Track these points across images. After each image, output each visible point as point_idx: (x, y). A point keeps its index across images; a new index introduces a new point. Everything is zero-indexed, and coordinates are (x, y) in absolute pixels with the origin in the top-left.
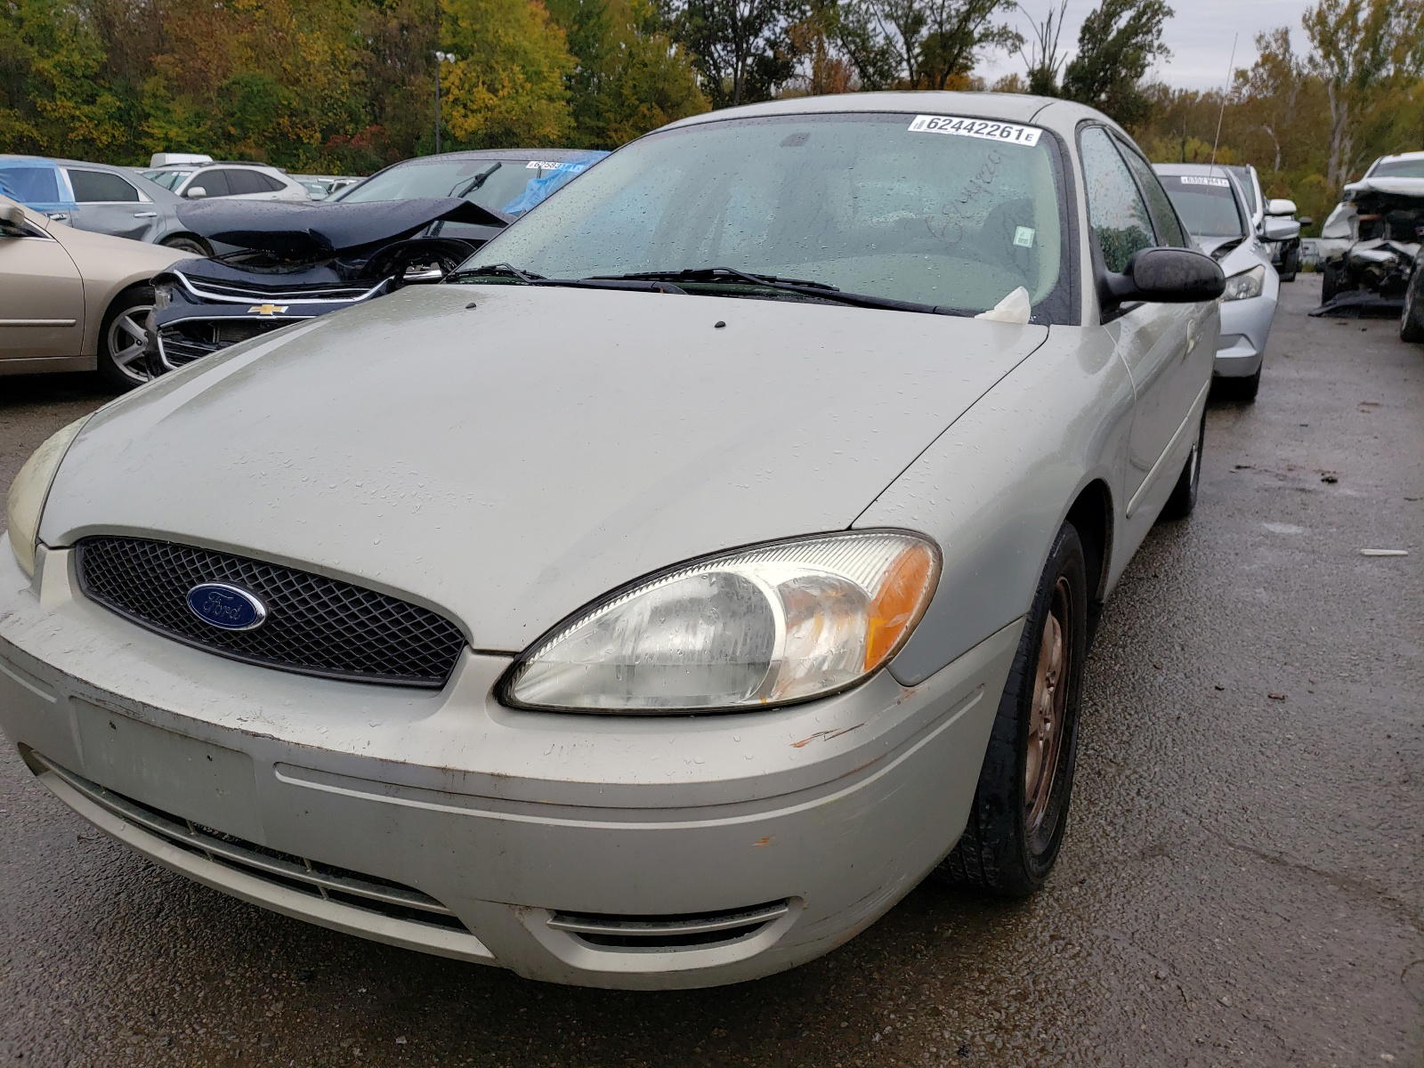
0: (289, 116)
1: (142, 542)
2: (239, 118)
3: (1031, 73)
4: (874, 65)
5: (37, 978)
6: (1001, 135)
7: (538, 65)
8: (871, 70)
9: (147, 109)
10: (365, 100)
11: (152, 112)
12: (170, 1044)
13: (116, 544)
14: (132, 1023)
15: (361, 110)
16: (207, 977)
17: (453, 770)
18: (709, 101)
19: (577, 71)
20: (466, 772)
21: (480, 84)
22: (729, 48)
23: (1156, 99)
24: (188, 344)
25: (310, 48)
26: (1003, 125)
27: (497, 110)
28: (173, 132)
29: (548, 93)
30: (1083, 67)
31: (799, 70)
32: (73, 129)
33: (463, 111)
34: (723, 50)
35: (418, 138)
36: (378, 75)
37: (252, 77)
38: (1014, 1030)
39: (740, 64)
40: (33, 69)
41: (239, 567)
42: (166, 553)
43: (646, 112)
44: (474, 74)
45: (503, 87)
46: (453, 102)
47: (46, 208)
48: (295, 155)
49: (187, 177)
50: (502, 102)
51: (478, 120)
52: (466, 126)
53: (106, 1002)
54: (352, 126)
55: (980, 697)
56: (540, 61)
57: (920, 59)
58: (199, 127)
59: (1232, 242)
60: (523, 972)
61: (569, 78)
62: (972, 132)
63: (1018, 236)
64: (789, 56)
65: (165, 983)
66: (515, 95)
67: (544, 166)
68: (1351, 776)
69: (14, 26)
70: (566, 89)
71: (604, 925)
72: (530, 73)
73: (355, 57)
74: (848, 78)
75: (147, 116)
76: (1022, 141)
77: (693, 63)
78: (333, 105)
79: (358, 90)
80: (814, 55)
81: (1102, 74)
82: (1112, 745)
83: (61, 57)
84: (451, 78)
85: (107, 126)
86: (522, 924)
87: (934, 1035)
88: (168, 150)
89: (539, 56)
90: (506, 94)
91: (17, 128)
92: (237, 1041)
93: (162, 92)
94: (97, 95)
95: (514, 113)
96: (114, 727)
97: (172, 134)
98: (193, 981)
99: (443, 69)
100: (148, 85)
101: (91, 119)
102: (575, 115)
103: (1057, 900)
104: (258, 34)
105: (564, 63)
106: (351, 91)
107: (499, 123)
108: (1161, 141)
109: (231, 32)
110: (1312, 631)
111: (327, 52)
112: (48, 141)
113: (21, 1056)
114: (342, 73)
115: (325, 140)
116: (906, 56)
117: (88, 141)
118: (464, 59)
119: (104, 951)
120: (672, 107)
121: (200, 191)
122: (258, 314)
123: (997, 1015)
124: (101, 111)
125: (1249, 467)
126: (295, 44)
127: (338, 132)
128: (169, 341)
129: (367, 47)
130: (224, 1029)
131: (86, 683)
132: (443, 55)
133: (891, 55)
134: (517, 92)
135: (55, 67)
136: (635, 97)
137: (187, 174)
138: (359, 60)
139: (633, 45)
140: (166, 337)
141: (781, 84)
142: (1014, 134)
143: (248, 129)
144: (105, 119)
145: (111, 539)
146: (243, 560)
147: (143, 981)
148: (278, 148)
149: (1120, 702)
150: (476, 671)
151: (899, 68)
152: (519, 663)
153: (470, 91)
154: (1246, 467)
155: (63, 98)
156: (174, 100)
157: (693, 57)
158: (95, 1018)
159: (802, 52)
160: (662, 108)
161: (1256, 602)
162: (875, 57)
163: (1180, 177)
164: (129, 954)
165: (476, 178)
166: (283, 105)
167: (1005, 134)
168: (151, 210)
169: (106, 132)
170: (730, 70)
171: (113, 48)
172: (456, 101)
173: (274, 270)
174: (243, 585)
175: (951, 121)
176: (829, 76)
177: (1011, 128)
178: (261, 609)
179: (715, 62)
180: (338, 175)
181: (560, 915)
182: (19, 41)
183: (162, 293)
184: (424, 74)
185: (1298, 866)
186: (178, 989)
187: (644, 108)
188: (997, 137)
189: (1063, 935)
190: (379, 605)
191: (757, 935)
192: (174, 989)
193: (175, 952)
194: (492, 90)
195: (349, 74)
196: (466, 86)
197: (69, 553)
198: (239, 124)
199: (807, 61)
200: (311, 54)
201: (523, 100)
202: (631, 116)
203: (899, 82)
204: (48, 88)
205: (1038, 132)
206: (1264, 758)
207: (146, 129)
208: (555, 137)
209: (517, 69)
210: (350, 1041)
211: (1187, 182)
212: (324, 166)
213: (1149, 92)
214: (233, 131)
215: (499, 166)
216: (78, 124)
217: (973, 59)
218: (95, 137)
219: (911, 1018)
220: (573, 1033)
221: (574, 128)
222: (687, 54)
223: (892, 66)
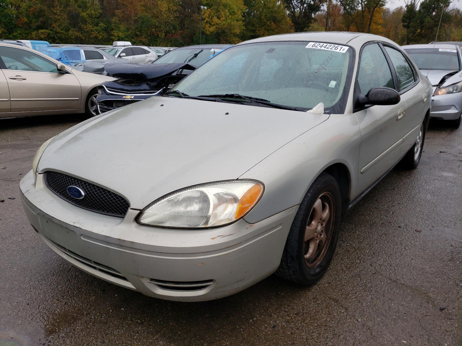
0: (155, 28)
1: (59, 174)
2: (140, 29)
3: (407, 6)
4: (349, 5)
5: (36, 285)
6: (335, 49)
7: (234, 9)
8: (348, 7)
9: (113, 27)
10: (178, 22)
11: (114, 28)
12: (65, 304)
13: (53, 173)
14: (57, 298)
15: (177, 25)
16: (78, 288)
17: (121, 240)
18: (290, 20)
19: (247, 11)
20: (124, 240)
21: (215, 16)
22: (298, 2)
23: (455, 14)
24: (106, 107)
25: (162, 6)
26: (336, 45)
27: (220, 24)
28: (120, 34)
29: (237, 19)
30: (426, 3)
31: (322, 8)
32: (92, 34)
33: (209, 25)
34: (296, 2)
35: (195, 34)
36: (183, 14)
37: (144, 16)
38: (291, 322)
39: (302, 7)
40: (81, 16)
41: (79, 182)
42: (63, 177)
43: (269, 24)
44: (213, 13)
45: (222, 17)
46: (206, 22)
47: (76, 62)
48: (156, 41)
49: (120, 50)
50: (222, 22)
51: (214, 28)
52: (210, 30)
53: (52, 292)
54: (174, 31)
55: (280, 228)
56: (234, 8)
57: (366, 3)
58: (128, 32)
59: (453, 73)
60: (144, 293)
61: (244, 13)
62: (326, 48)
63: (331, 84)
64: (319, 3)
65: (67, 289)
66: (226, 20)
67: (216, 50)
68: (432, 258)
69: (75, 2)
70: (243, 17)
71: (162, 283)
72: (231, 12)
73: (176, 9)
74: (340, 10)
75: (113, 29)
76: (341, 51)
77: (285, 7)
78: (168, 24)
79: (176, 19)
80: (327, 3)
81: (433, 6)
82: (356, 243)
83: (88, 12)
84: (206, 14)
85: (101, 33)
86: (141, 281)
87: (268, 322)
88: (119, 40)
89: (234, 6)
90: (223, 19)
91: (76, 34)
92: (82, 305)
93: (117, 21)
94: (98, 23)
95: (225, 25)
96: (48, 222)
97: (120, 35)
98: (74, 289)
99: (203, 11)
100: (114, 20)
101: (97, 31)
102: (245, 25)
103: (319, 288)
104: (146, 2)
105: (242, 8)
106: (174, 19)
107: (220, 29)
108: (456, 29)
109: (138, 2)
110: (441, 210)
111: (167, 7)
112: (84, 38)
113: (28, 304)
114: (171, 14)
115: (166, 35)
116: (360, 2)
117: (96, 37)
118: (210, 8)
119: (54, 279)
120: (278, 22)
121: (124, 54)
122: (125, 98)
123: (288, 318)
124: (100, 28)
125: (445, 152)
126: (157, 5)
127: (170, 33)
128: (101, 106)
129: (180, 5)
130: (79, 302)
131: (41, 210)
132: (203, 7)
133: (355, 2)
134: (227, 18)
135: (87, 14)
136: (266, 19)
137: (120, 49)
138: (177, 9)
139: (265, 2)
140: (100, 105)
141: (316, 13)
142: (339, 48)
143: (143, 32)
144: (101, 31)
145: (53, 172)
146: (80, 180)
147: (62, 287)
148: (151, 39)
149: (364, 229)
150: (131, 214)
151: (358, 6)
152: (141, 212)
153: (211, 19)
154: (444, 152)
155: (89, 24)
156: (121, 24)
157: (285, 5)
158: (48, 296)
159: (323, 2)
160: (275, 23)
161: (426, 199)
162: (349, 3)
163: (439, 49)
164: (60, 280)
165: (195, 55)
166: (153, 24)
167: (336, 49)
168: (107, 62)
169: (101, 35)
170: (298, 9)
171: (103, 8)
172: (207, 22)
173: (131, 85)
174: (79, 187)
175: (320, 44)
176: (333, 10)
177: (339, 46)
178: (83, 193)
179: (293, 6)
180: (170, 47)
181: (152, 280)
182: (76, 7)
183: (100, 91)
184: (197, 13)
185: (401, 283)
186: (70, 290)
187: (268, 23)
188: (333, 50)
189: (317, 298)
190: (110, 194)
191: (204, 289)
192: (69, 291)
193: (72, 281)
194: (219, 18)
195: (174, 14)
196: (210, 17)
197: (43, 175)
198: (140, 31)
199: (325, 5)
200: (162, 8)
201: (228, 21)
202: (264, 25)
203: (357, 11)
204: (85, 21)
205: (347, 48)
206: (405, 250)
207: (112, 33)
208: (238, 33)
209: (227, 11)
210: (110, 308)
211: (441, 51)
212: (165, 44)
213: (452, 12)
214: (138, 33)
215: (202, 51)
216: (93, 32)
217: (385, 2)
218: (98, 36)
219: (263, 316)
220: (168, 312)
221: (245, 30)
222: (284, 4)
223: (355, 6)
